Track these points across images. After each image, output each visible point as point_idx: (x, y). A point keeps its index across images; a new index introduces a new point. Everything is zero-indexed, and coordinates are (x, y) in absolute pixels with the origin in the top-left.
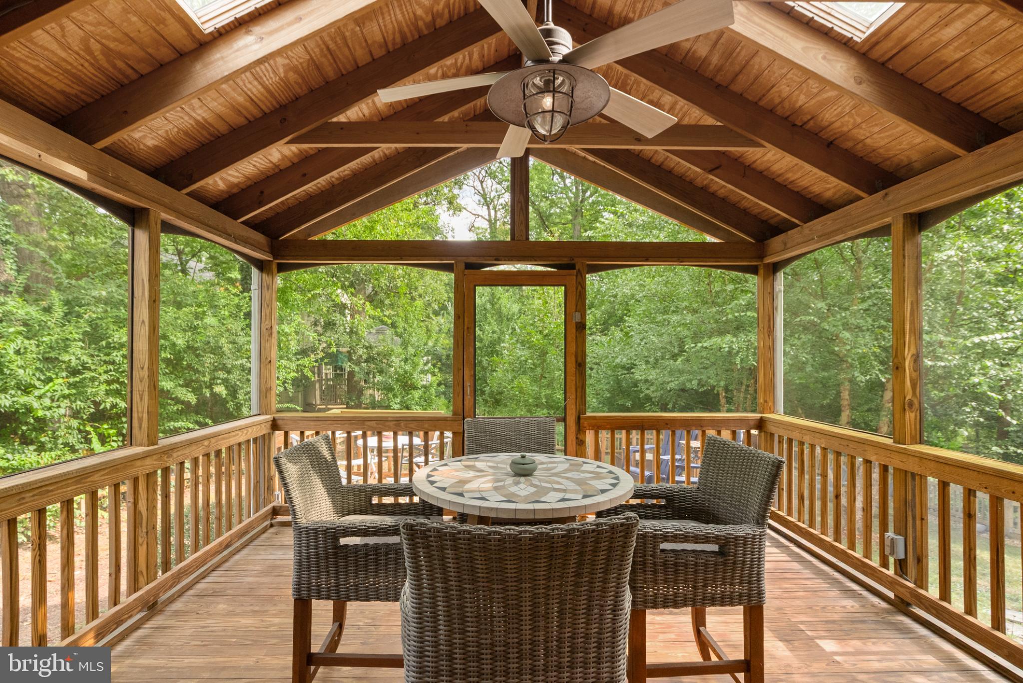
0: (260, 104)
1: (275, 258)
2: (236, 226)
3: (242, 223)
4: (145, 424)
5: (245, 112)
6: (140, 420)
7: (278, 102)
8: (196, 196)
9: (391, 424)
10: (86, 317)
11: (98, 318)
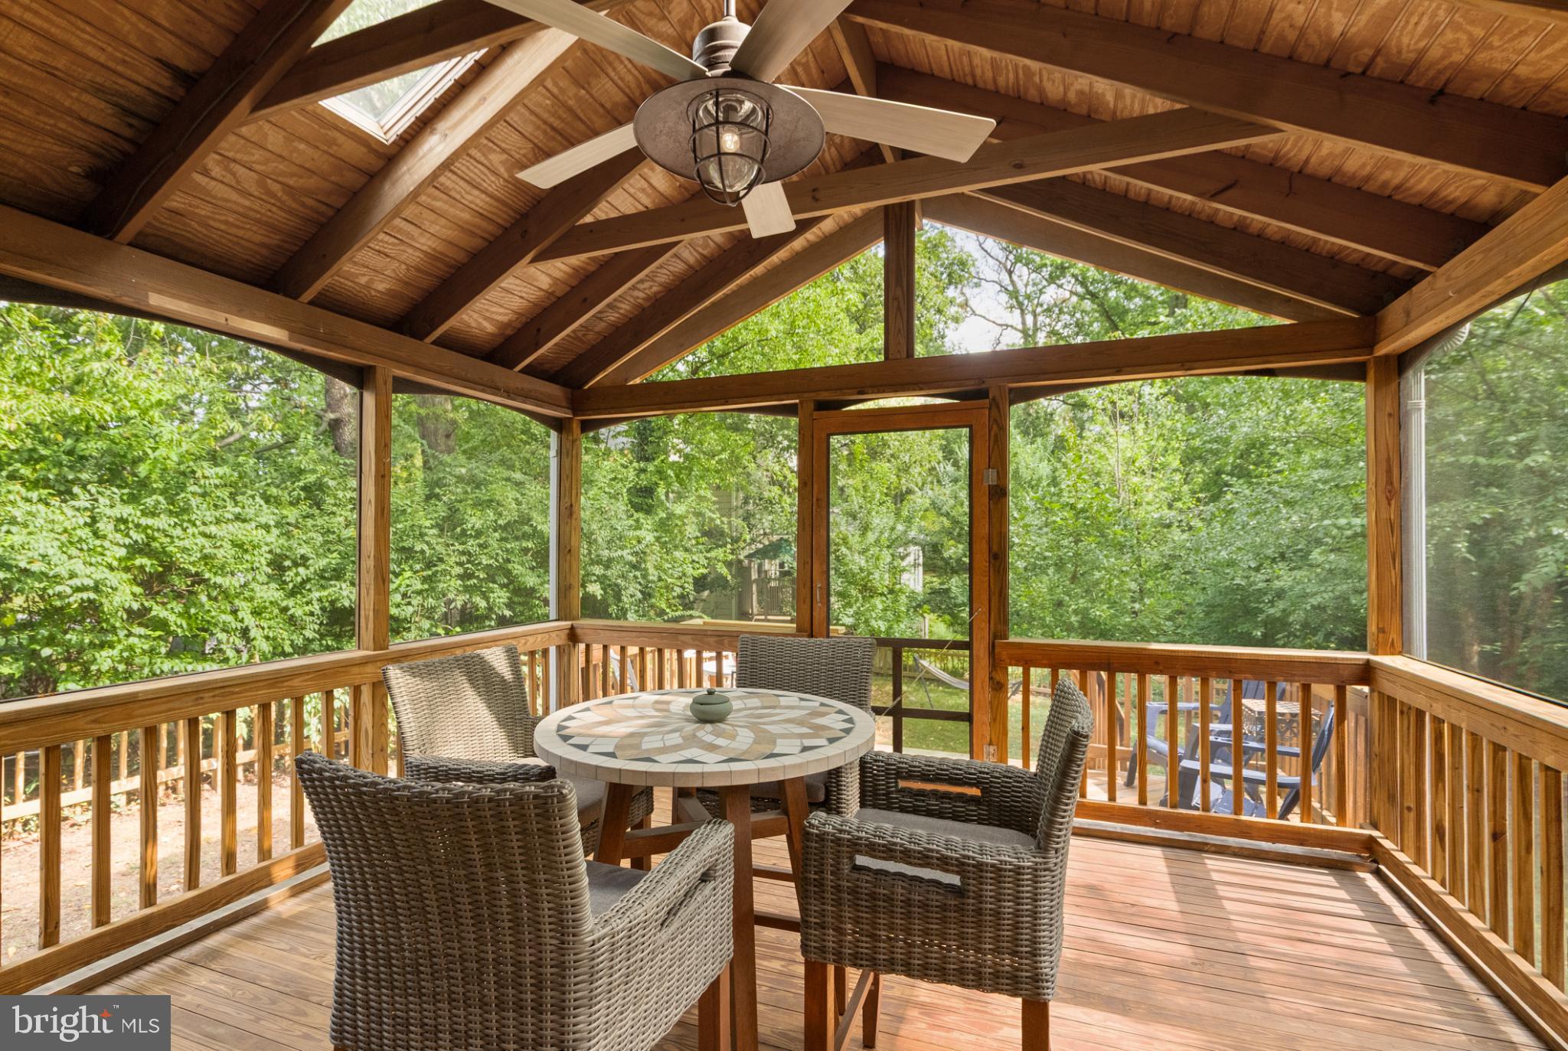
0: (494, 218)
1: (575, 414)
2: (514, 377)
3: (520, 371)
4: (371, 626)
5: (478, 232)
6: (367, 618)
7: (515, 212)
8: (449, 343)
9: (712, 640)
10: (445, 499)
11: (457, 501)
